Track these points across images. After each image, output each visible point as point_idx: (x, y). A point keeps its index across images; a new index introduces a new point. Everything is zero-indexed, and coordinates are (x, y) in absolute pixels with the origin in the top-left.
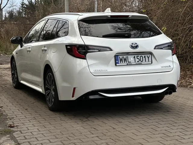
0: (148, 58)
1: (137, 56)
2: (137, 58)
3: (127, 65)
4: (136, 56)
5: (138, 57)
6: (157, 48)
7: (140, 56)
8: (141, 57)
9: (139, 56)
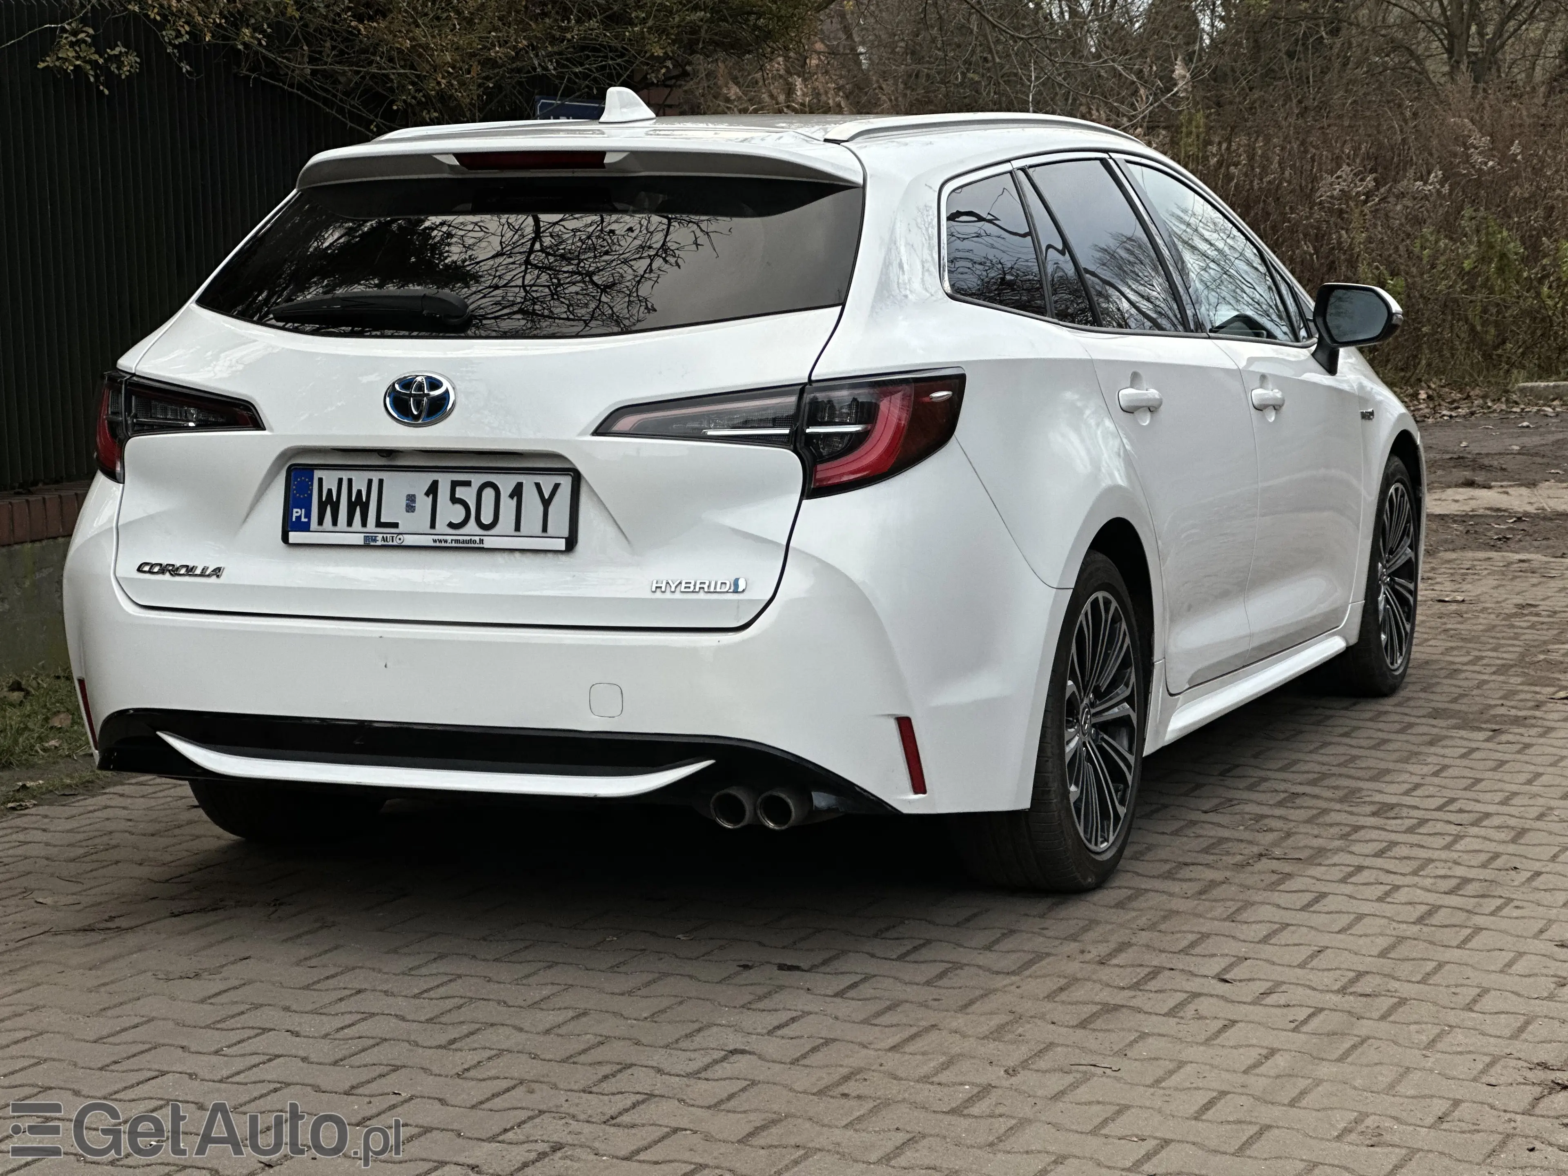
0: (546, 503)
1: (455, 484)
2: (454, 500)
3: (368, 545)
4: (445, 481)
5: (460, 492)
6: (627, 423)
7: (477, 480)
8: (488, 495)
9: (468, 484)
